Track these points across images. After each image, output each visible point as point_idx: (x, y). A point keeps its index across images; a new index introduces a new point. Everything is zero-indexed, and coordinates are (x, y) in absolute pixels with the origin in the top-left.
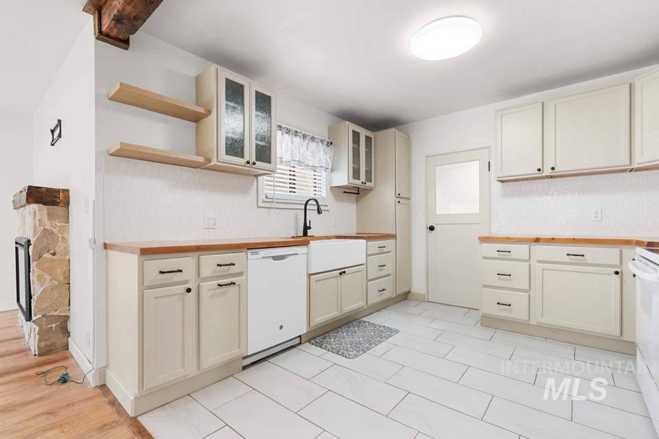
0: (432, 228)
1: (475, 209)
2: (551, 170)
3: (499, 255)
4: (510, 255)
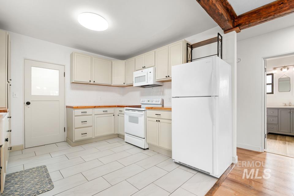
0: (28, 103)
1: (56, 93)
2: (93, 82)
3: (82, 114)
4: (86, 114)
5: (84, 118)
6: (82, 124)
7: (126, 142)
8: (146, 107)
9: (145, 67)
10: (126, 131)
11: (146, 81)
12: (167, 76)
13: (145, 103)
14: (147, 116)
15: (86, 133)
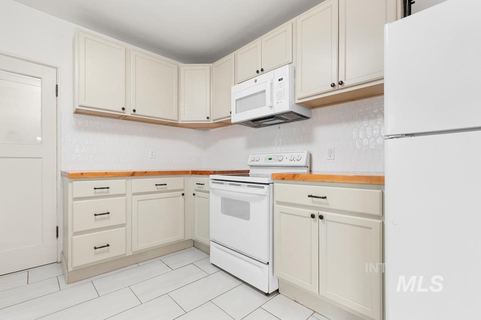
2: (132, 112)
3: (95, 193)
4: (108, 192)
5: (101, 205)
6: (96, 220)
7: (214, 265)
8: (273, 175)
9: (262, 70)
10: (213, 236)
11: (268, 103)
12: (336, 84)
13: (261, 162)
14: (277, 198)
15: (108, 245)
